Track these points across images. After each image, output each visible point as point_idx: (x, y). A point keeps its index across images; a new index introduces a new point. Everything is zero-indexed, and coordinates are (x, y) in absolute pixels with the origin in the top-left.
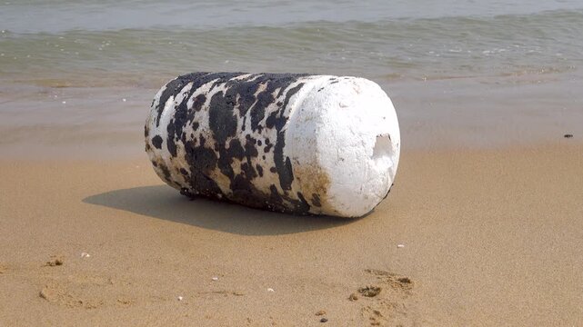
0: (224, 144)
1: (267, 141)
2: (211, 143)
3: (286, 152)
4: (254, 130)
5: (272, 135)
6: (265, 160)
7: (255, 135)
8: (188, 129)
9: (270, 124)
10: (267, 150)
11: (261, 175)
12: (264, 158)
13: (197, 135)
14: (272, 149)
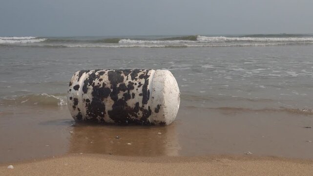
0: (116, 86)
1: (140, 83)
2: (109, 86)
3: (149, 87)
4: (132, 79)
5: (143, 81)
6: (137, 91)
7: (134, 81)
8: (96, 82)
9: (141, 77)
10: (139, 87)
11: (133, 97)
12: (137, 90)
13: (101, 83)
14: (142, 86)
